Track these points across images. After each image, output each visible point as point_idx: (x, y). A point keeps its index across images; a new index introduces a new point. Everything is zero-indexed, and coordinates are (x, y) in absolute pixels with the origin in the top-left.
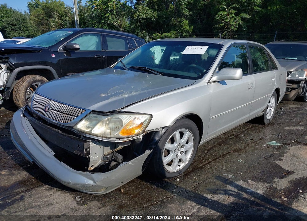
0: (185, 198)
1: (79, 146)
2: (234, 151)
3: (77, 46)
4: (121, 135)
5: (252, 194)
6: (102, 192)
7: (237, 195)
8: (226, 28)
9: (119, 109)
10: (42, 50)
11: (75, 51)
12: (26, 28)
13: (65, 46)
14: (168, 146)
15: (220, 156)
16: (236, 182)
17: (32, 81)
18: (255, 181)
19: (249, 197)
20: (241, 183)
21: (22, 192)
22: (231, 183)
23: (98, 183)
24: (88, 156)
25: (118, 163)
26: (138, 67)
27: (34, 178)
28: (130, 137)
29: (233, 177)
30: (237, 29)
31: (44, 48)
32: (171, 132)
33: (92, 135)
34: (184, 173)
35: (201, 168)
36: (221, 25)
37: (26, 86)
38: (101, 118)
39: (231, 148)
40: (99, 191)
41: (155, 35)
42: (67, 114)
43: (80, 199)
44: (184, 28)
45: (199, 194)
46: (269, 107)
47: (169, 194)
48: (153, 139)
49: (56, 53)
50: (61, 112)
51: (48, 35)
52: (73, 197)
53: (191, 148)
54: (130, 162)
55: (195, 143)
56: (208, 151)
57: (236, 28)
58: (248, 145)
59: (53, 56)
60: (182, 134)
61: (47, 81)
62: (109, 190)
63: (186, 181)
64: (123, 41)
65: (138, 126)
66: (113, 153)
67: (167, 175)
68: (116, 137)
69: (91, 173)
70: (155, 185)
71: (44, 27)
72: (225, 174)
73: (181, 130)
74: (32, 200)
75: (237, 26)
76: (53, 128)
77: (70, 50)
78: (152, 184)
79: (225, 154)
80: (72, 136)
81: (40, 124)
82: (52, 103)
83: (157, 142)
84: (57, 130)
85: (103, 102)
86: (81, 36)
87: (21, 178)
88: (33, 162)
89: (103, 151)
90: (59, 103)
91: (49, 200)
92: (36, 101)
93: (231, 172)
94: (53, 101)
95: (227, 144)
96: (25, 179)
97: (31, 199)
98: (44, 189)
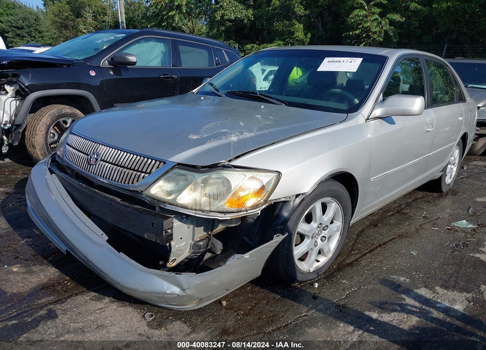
0: (334, 317)
1: (153, 226)
2: (400, 236)
3: (132, 59)
4: (227, 207)
5: (447, 311)
6: (191, 306)
7: (421, 312)
8: (365, 37)
9: (224, 162)
10: (73, 63)
11: (128, 67)
12: (40, 32)
13: (112, 59)
14: (303, 227)
15: (380, 245)
16: (416, 290)
17: (57, 114)
18: (447, 288)
19: (441, 316)
20: (423, 292)
21: (50, 304)
22: (408, 292)
23: (188, 292)
24: (168, 244)
25: (214, 255)
26: (242, 92)
27: (69, 278)
28: (243, 211)
29: (408, 281)
30: (383, 38)
31: (76, 60)
32: (309, 204)
33: (177, 206)
34: (325, 273)
35: (351, 264)
36: (357, 32)
37: (48, 123)
38: (193, 176)
39: (395, 230)
40: (186, 305)
41: (249, 46)
42: (131, 170)
43: (151, 318)
44: (297, 37)
45: (357, 311)
46: (450, 164)
47: (306, 310)
48: (279, 216)
49: (97, 69)
50: (120, 166)
51: (83, 39)
52: (139, 313)
53: (337, 231)
54: (247, 256)
55: (345, 223)
56: (358, 235)
57: (381, 36)
58: (420, 226)
59: (93, 73)
60: (324, 208)
61: (82, 115)
62: (204, 302)
63: (331, 288)
64: (205, 53)
65: (258, 192)
66: (208, 238)
67: (300, 277)
68: (220, 210)
69: (176, 274)
70: (279, 294)
71: (68, 31)
72: (392, 274)
73: (324, 200)
74: (68, 318)
75: (383, 34)
76: (104, 194)
77: (120, 65)
78: (273, 291)
79: (387, 242)
80: (140, 207)
81: (81, 185)
82: (103, 149)
83: (286, 220)
84: (111, 197)
85: (196, 148)
86: (138, 42)
87: (47, 279)
88: (67, 251)
89: (194, 234)
90: (115, 149)
91: (99, 318)
92: (72, 147)
93: (402, 272)
94: (105, 146)
95: (387, 224)
96: (54, 280)
97: (67, 316)
98: (88, 298)
